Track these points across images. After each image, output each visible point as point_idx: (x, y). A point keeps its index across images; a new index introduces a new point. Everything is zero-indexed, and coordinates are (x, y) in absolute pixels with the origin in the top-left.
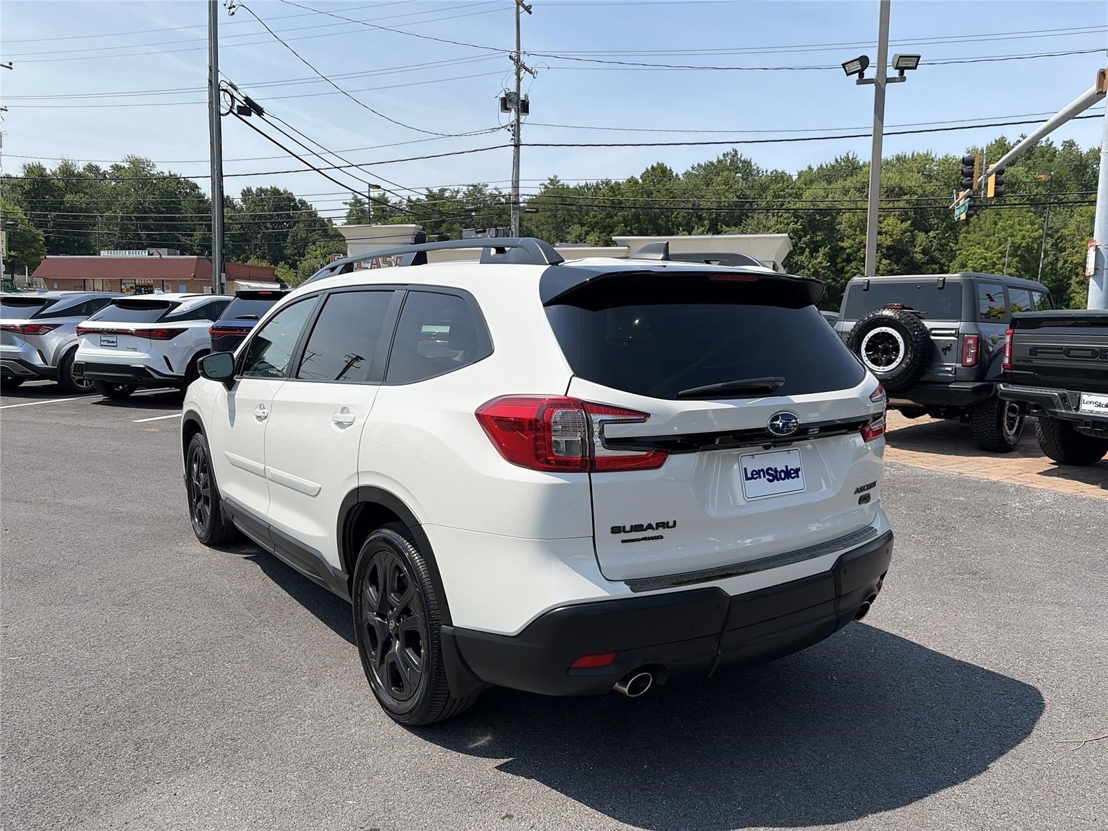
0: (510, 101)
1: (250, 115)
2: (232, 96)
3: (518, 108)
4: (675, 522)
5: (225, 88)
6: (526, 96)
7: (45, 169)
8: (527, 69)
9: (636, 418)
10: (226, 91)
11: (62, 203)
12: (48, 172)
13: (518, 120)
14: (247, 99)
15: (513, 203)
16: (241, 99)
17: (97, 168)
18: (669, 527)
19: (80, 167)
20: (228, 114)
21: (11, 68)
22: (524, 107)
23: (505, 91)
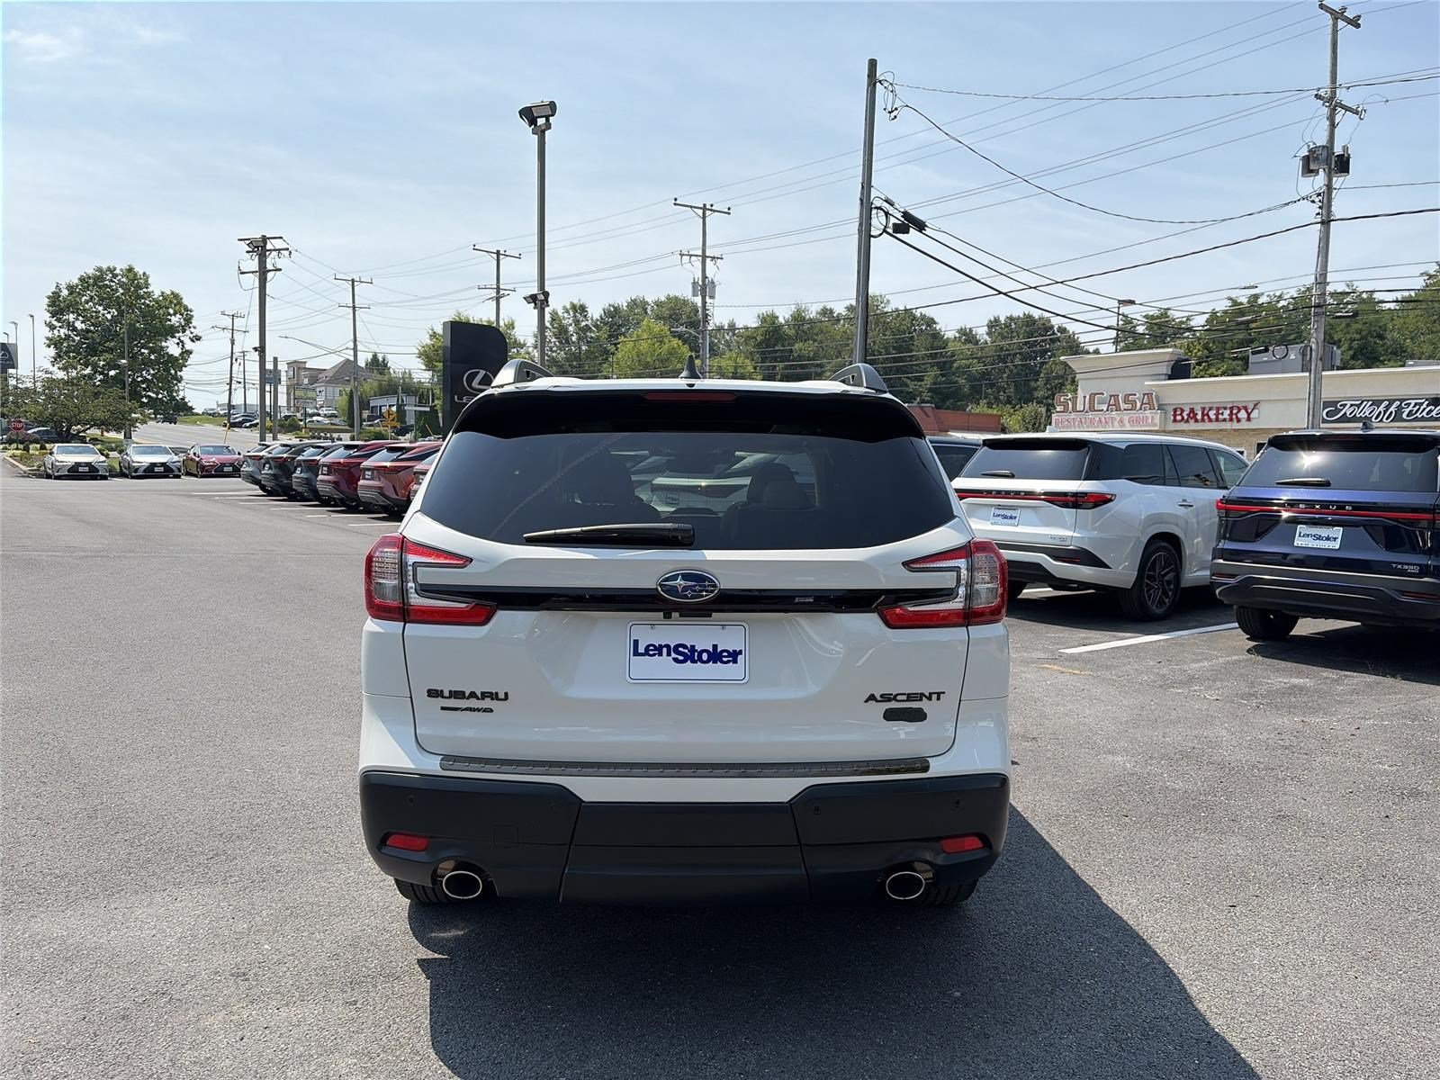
0: (1316, 159)
1: (908, 232)
2: (887, 214)
3: (1330, 168)
4: (506, 694)
5: (878, 205)
6: (1345, 148)
7: (777, 317)
8: (1347, 109)
9: (455, 562)
10: (880, 208)
11: (791, 351)
12: (781, 320)
13: (1329, 187)
14: (906, 215)
15: (1314, 307)
16: (899, 215)
17: (831, 311)
18: (498, 699)
19: (813, 312)
20: (881, 234)
21: (729, 213)
22: (1343, 165)
23: (1309, 146)
